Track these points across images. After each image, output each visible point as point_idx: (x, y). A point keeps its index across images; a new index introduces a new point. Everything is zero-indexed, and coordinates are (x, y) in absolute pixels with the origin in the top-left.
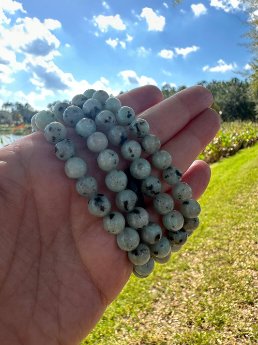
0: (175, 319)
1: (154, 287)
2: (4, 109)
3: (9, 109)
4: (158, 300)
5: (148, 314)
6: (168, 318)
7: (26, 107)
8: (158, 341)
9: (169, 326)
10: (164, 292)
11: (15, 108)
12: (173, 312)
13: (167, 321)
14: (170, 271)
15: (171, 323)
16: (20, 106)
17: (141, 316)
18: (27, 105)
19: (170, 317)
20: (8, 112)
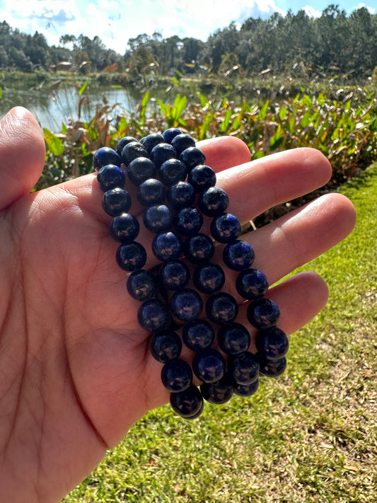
0: (371, 398)
1: (324, 341)
2: (62, 46)
3: (69, 46)
4: (336, 363)
5: (319, 383)
6: (358, 394)
7: (95, 42)
8: (348, 430)
9: (360, 408)
10: (342, 351)
11: (78, 44)
12: (366, 386)
13: (357, 400)
14: (349, 318)
15: (364, 403)
16: (85, 40)
17: (309, 383)
18: (96, 38)
19: (362, 393)
20: (67, 50)
